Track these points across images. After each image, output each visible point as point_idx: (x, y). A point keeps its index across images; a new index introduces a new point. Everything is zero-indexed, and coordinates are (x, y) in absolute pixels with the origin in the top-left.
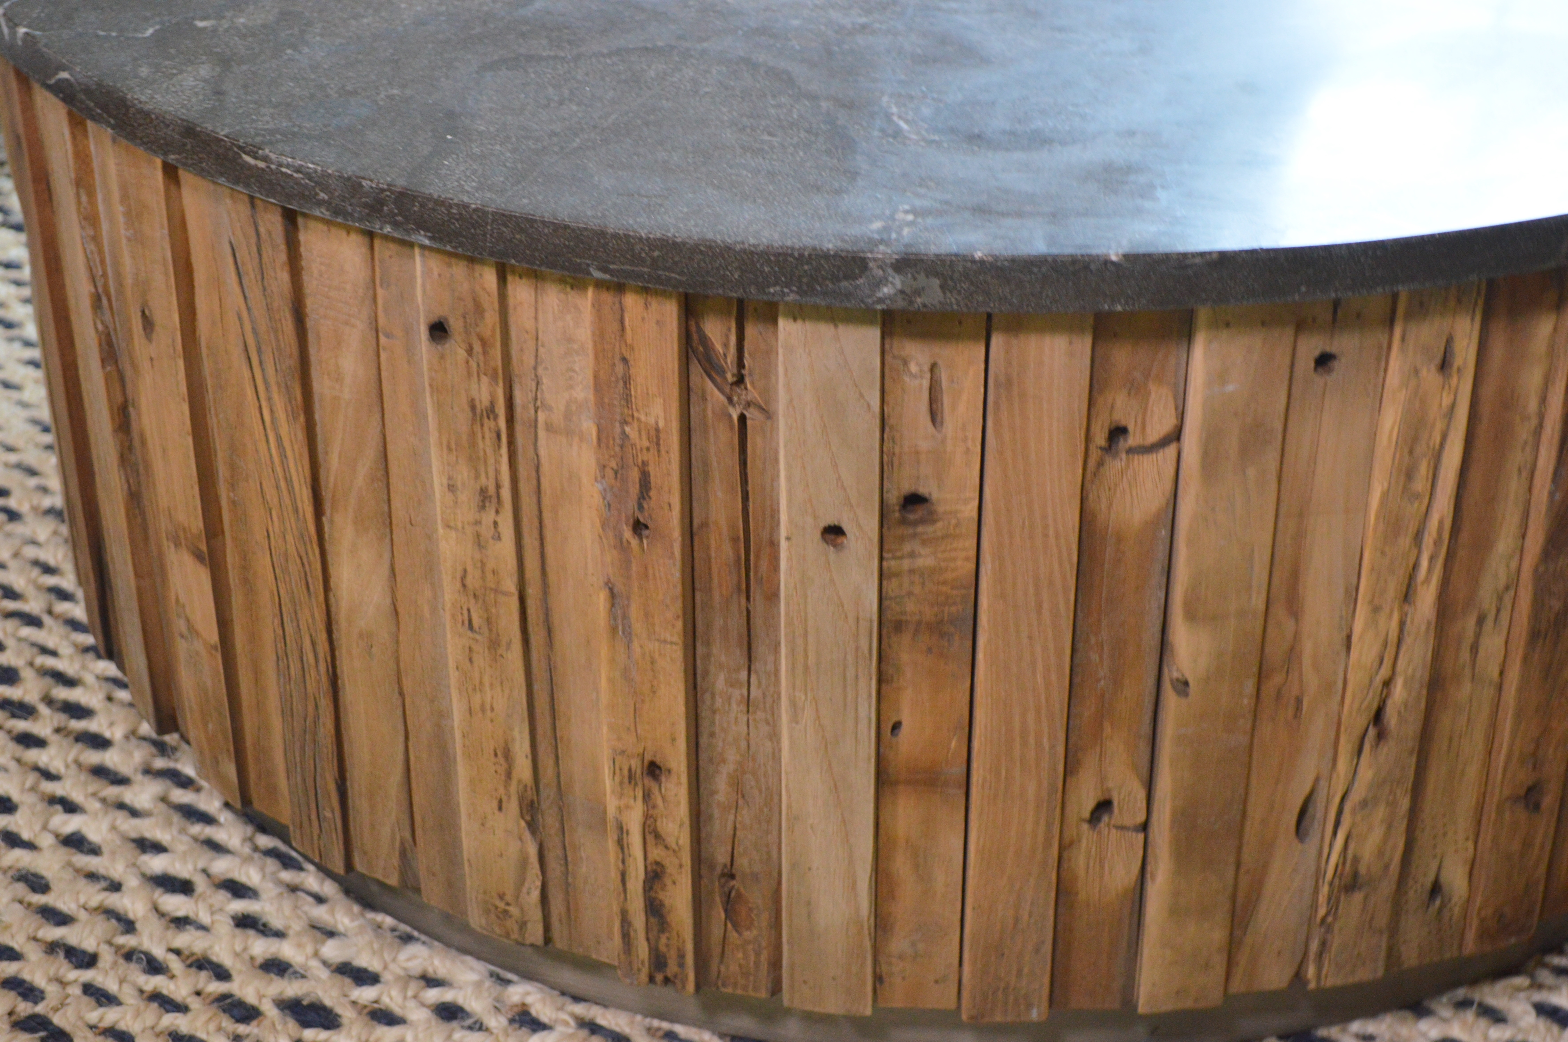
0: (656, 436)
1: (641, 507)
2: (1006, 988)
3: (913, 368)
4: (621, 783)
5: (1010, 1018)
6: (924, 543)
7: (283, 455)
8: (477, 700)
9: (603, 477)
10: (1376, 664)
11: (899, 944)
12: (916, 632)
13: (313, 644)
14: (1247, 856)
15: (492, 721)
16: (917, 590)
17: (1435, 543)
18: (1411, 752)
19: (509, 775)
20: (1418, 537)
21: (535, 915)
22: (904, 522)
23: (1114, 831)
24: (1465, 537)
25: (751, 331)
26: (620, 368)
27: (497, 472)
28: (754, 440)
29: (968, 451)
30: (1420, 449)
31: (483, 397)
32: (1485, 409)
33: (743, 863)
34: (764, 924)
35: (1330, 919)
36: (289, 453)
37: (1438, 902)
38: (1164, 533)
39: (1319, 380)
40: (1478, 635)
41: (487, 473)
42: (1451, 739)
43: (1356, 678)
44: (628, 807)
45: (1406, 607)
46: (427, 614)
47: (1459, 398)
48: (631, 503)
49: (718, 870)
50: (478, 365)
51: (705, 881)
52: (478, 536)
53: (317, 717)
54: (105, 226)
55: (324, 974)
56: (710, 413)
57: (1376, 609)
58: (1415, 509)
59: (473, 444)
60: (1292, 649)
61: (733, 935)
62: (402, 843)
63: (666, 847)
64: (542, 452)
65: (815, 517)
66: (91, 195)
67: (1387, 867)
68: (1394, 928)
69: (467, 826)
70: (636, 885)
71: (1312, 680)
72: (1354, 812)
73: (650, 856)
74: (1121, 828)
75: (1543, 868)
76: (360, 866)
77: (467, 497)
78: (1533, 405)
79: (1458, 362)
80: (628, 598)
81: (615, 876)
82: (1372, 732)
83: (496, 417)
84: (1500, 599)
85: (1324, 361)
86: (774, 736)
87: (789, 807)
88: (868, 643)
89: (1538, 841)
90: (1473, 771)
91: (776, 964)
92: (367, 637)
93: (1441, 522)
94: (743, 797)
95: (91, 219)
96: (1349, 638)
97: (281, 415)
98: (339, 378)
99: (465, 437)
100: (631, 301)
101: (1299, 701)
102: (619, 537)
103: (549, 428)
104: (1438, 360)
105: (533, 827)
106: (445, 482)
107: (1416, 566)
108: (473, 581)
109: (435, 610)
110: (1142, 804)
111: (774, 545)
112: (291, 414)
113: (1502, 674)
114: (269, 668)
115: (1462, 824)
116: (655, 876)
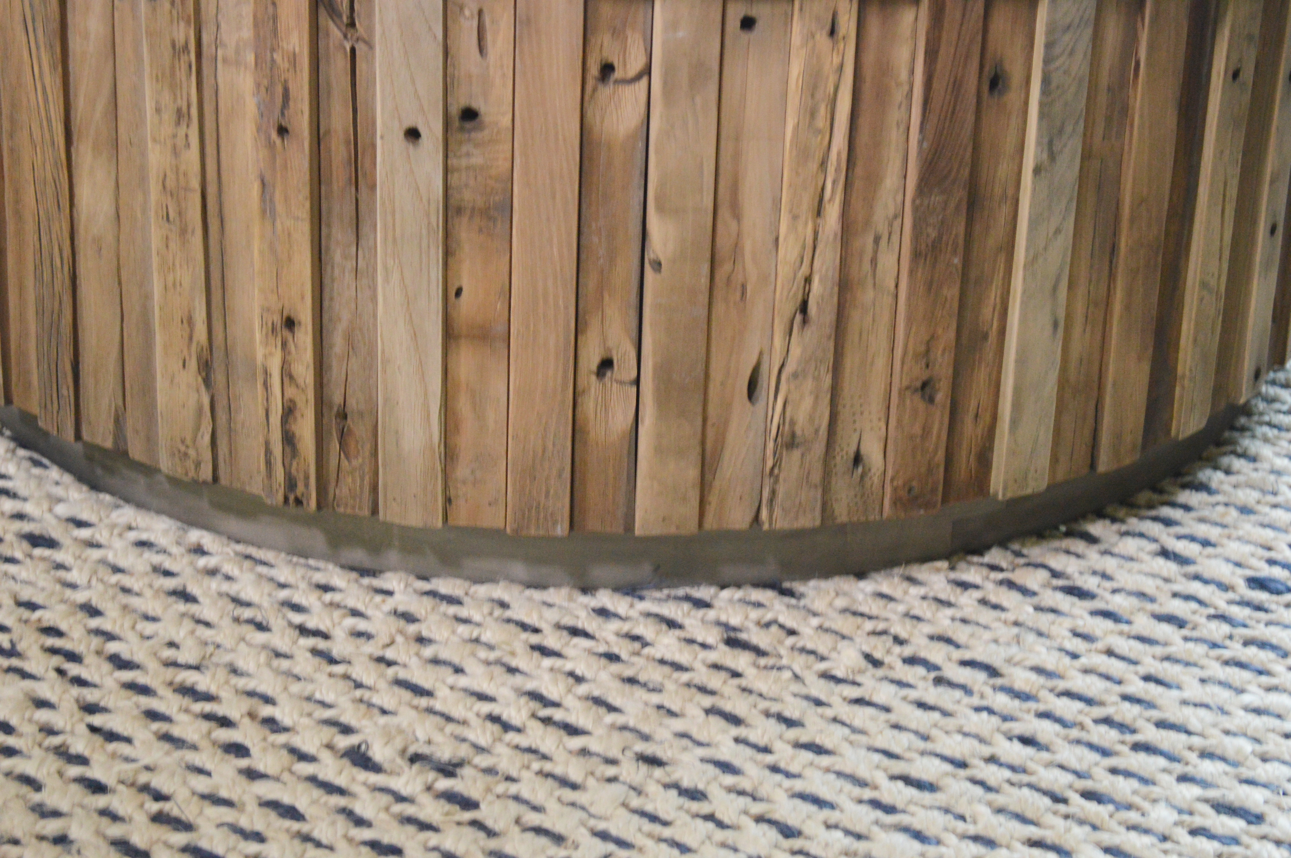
0: (293, 60)
1: (283, 114)
2: (538, 507)
3: (467, 12)
4: (267, 335)
5: (542, 532)
6: (477, 146)
7: (46, 100)
8: (170, 278)
9: (258, 92)
10: (798, 261)
11: (462, 471)
12: (471, 217)
13: (61, 250)
14: (712, 410)
15: (180, 294)
16: (472, 182)
17: (836, 170)
18: (829, 338)
19: (191, 338)
20: (823, 164)
21: (207, 455)
22: (461, 129)
23: (615, 385)
24: (859, 170)
26: (270, 10)
27: (189, 95)
28: (361, 66)
29: (504, 75)
30: (819, 95)
31: (180, 39)
32: (868, 72)
33: (352, 403)
34: (367, 453)
35: (776, 471)
36: (50, 98)
37: (860, 469)
38: (641, 145)
39: (745, 36)
40: (876, 252)
41: (181, 95)
42: (861, 334)
43: (784, 271)
44: (271, 354)
45: (819, 221)
46: (139, 215)
47: (845, 60)
48: (277, 111)
49: (335, 409)
50: (178, 14)
51: (325, 420)
52: (174, 147)
53: (60, 310)
55: (54, 522)
56: (332, 47)
57: (795, 218)
58: (818, 142)
59: (173, 74)
60: (736, 245)
61: (344, 463)
62: (116, 411)
63: (297, 386)
64: (220, 80)
65: (400, 122)
67: (817, 431)
68: (826, 487)
69: (160, 383)
70: (275, 420)
71: (752, 273)
72: (788, 380)
73: (286, 397)
74: (621, 383)
75: (941, 454)
76: (86, 436)
77: (168, 116)
78: (904, 75)
79: (842, 32)
80: (274, 187)
81: (261, 413)
82: (799, 317)
83: (189, 53)
84: (891, 225)
85: (748, 23)
86: (374, 298)
87: (383, 352)
88: (437, 219)
89: (935, 429)
90: (881, 362)
91: (374, 488)
92: (98, 241)
93: (839, 154)
94: (353, 348)
96: (777, 239)
97: (46, 70)
98: (86, 37)
99: (168, 70)
101: (744, 287)
102: (269, 138)
103: (225, 61)
104: (828, 27)
105: (207, 382)
106: (154, 105)
107: (823, 189)
108: (170, 183)
109: (144, 211)
110: (634, 362)
111: (374, 146)
112: (53, 67)
113: (897, 286)
114: (30, 282)
115: (875, 406)
116: (289, 411)
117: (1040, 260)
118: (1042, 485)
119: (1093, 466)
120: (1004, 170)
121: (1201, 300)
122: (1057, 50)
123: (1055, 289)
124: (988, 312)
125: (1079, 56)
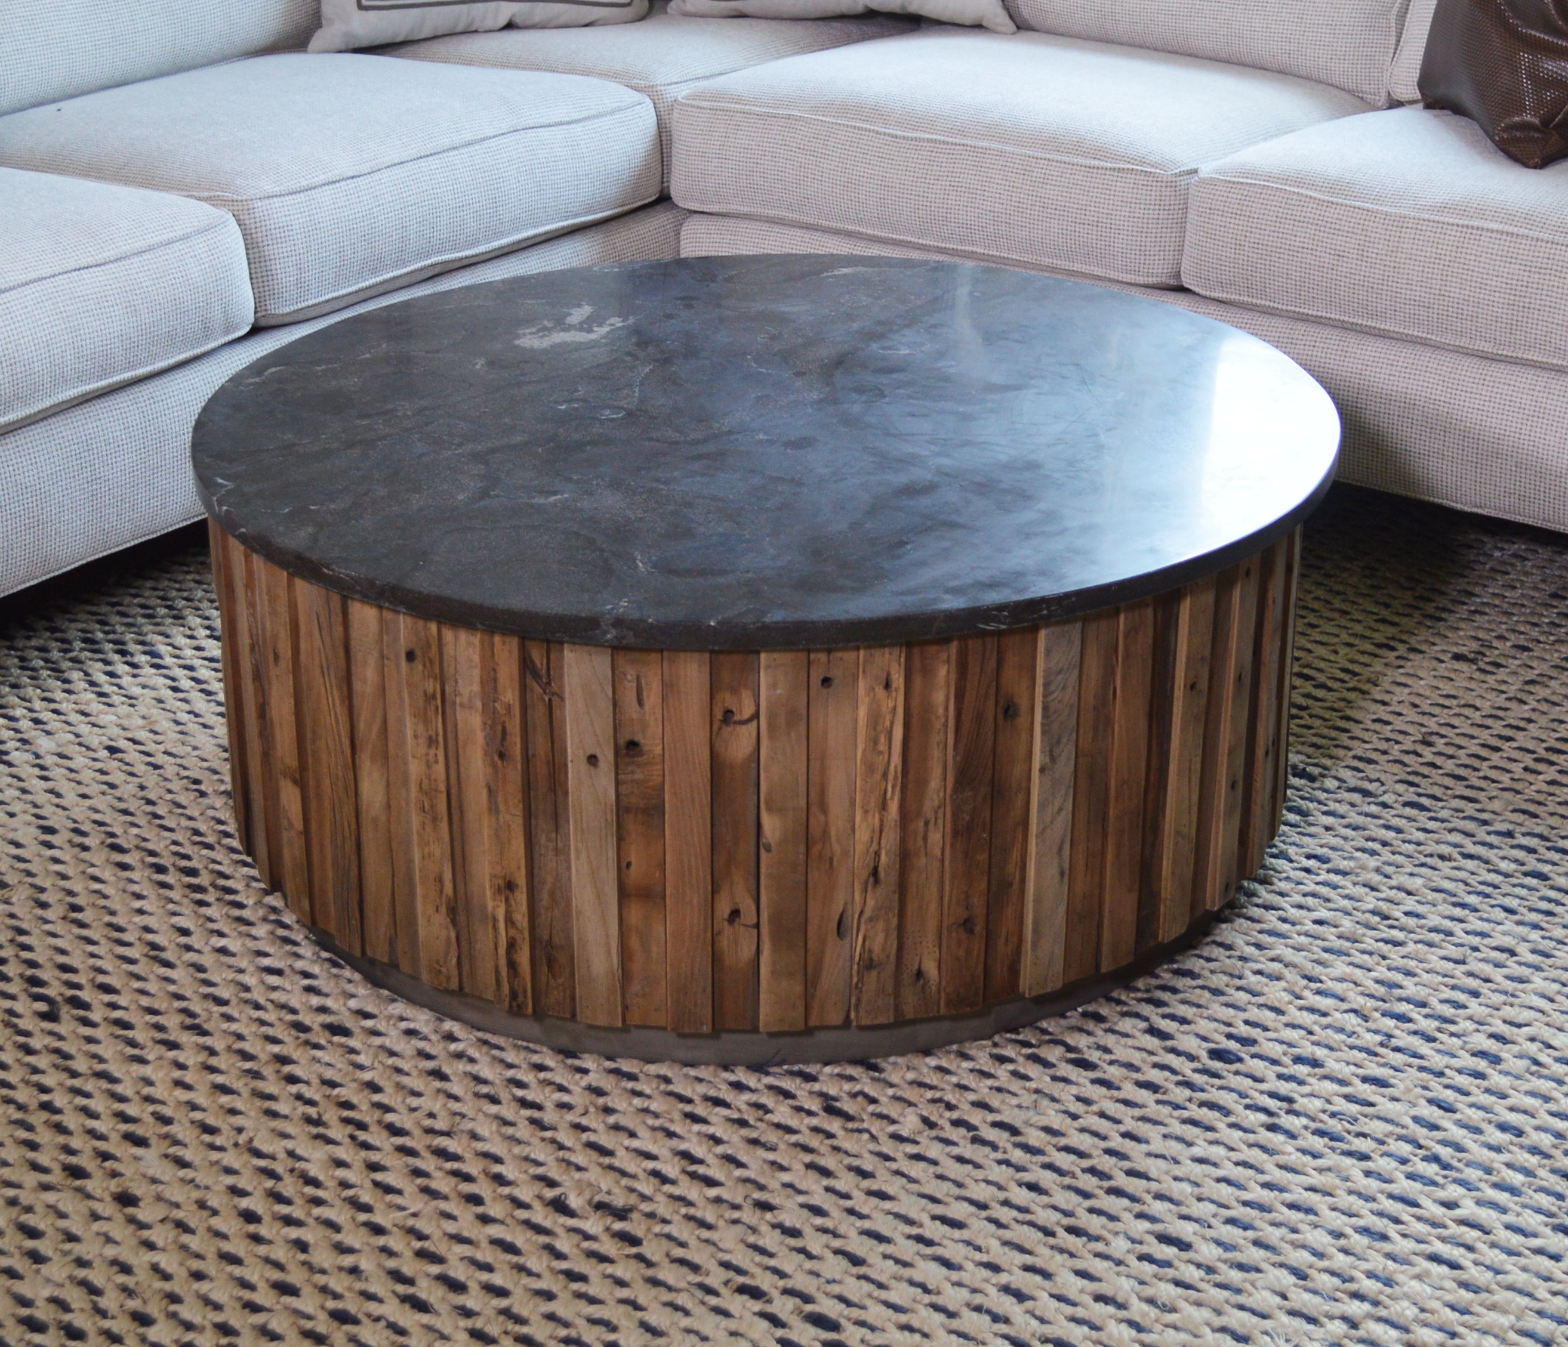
0: (509, 707)
1: (502, 744)
2: (689, 1012)
3: (629, 677)
4: (495, 892)
5: (692, 1030)
6: (638, 766)
7: (337, 722)
8: (426, 850)
9: (485, 729)
10: (870, 842)
11: (635, 987)
12: (636, 814)
13: (349, 824)
14: (811, 944)
15: (434, 861)
16: (636, 791)
17: (894, 779)
18: (895, 893)
19: (441, 891)
20: (885, 775)
21: (455, 972)
22: (627, 755)
23: (742, 927)
24: (911, 777)
25: (553, 656)
26: (492, 674)
27: (437, 727)
28: (556, 713)
29: (656, 720)
30: (879, 728)
31: (430, 690)
32: (915, 711)
33: (556, 940)
34: (567, 975)
35: (860, 985)
36: (340, 720)
37: (922, 981)
38: (754, 765)
39: (824, 691)
40: (926, 832)
41: (432, 728)
42: (917, 888)
43: (860, 848)
44: (498, 906)
45: (884, 813)
46: (403, 805)
47: (897, 704)
48: (498, 743)
49: (544, 944)
50: (428, 673)
51: (536, 949)
52: (427, 761)
53: (349, 866)
54: (259, 608)
55: (347, 1013)
56: (535, 699)
57: (866, 812)
58: (881, 761)
59: (425, 713)
60: (825, 830)
61: (552, 981)
62: (390, 936)
63: (517, 928)
64: (458, 717)
65: (584, 750)
66: (253, 591)
67: (888, 957)
68: (897, 994)
69: (421, 921)
70: (502, 951)
71: (837, 849)
72: (866, 923)
73: (509, 933)
74: (745, 926)
75: (980, 968)
76: (369, 953)
77: (422, 741)
78: (941, 711)
79: (894, 686)
80: (497, 793)
81: (492, 945)
82: (871, 880)
83: (436, 699)
84: (936, 813)
85: (826, 681)
86: (569, 868)
87: (576, 906)
88: (612, 817)
89: (975, 952)
90: (933, 907)
91: (573, 998)
92: (375, 820)
93: (896, 768)
94: (555, 902)
95: (252, 605)
96: (854, 826)
97: (337, 702)
98: (365, 682)
99: (422, 710)
100: (497, 639)
101: (831, 859)
102: (492, 760)
103: (461, 705)
104: (884, 683)
105: (454, 922)
106: (412, 733)
107: (886, 791)
108: (425, 786)
109: (407, 803)
110: (754, 912)
111: (566, 765)
112: (342, 702)
113: (943, 854)
114: (327, 842)
115: (931, 937)
116: (512, 945)
117: (1048, 831)
118: (1059, 985)
119: (1098, 966)
120: (1018, 770)
121: (1176, 844)
122: (1053, 687)
123: (1060, 849)
124: (1012, 868)
125: (1070, 690)
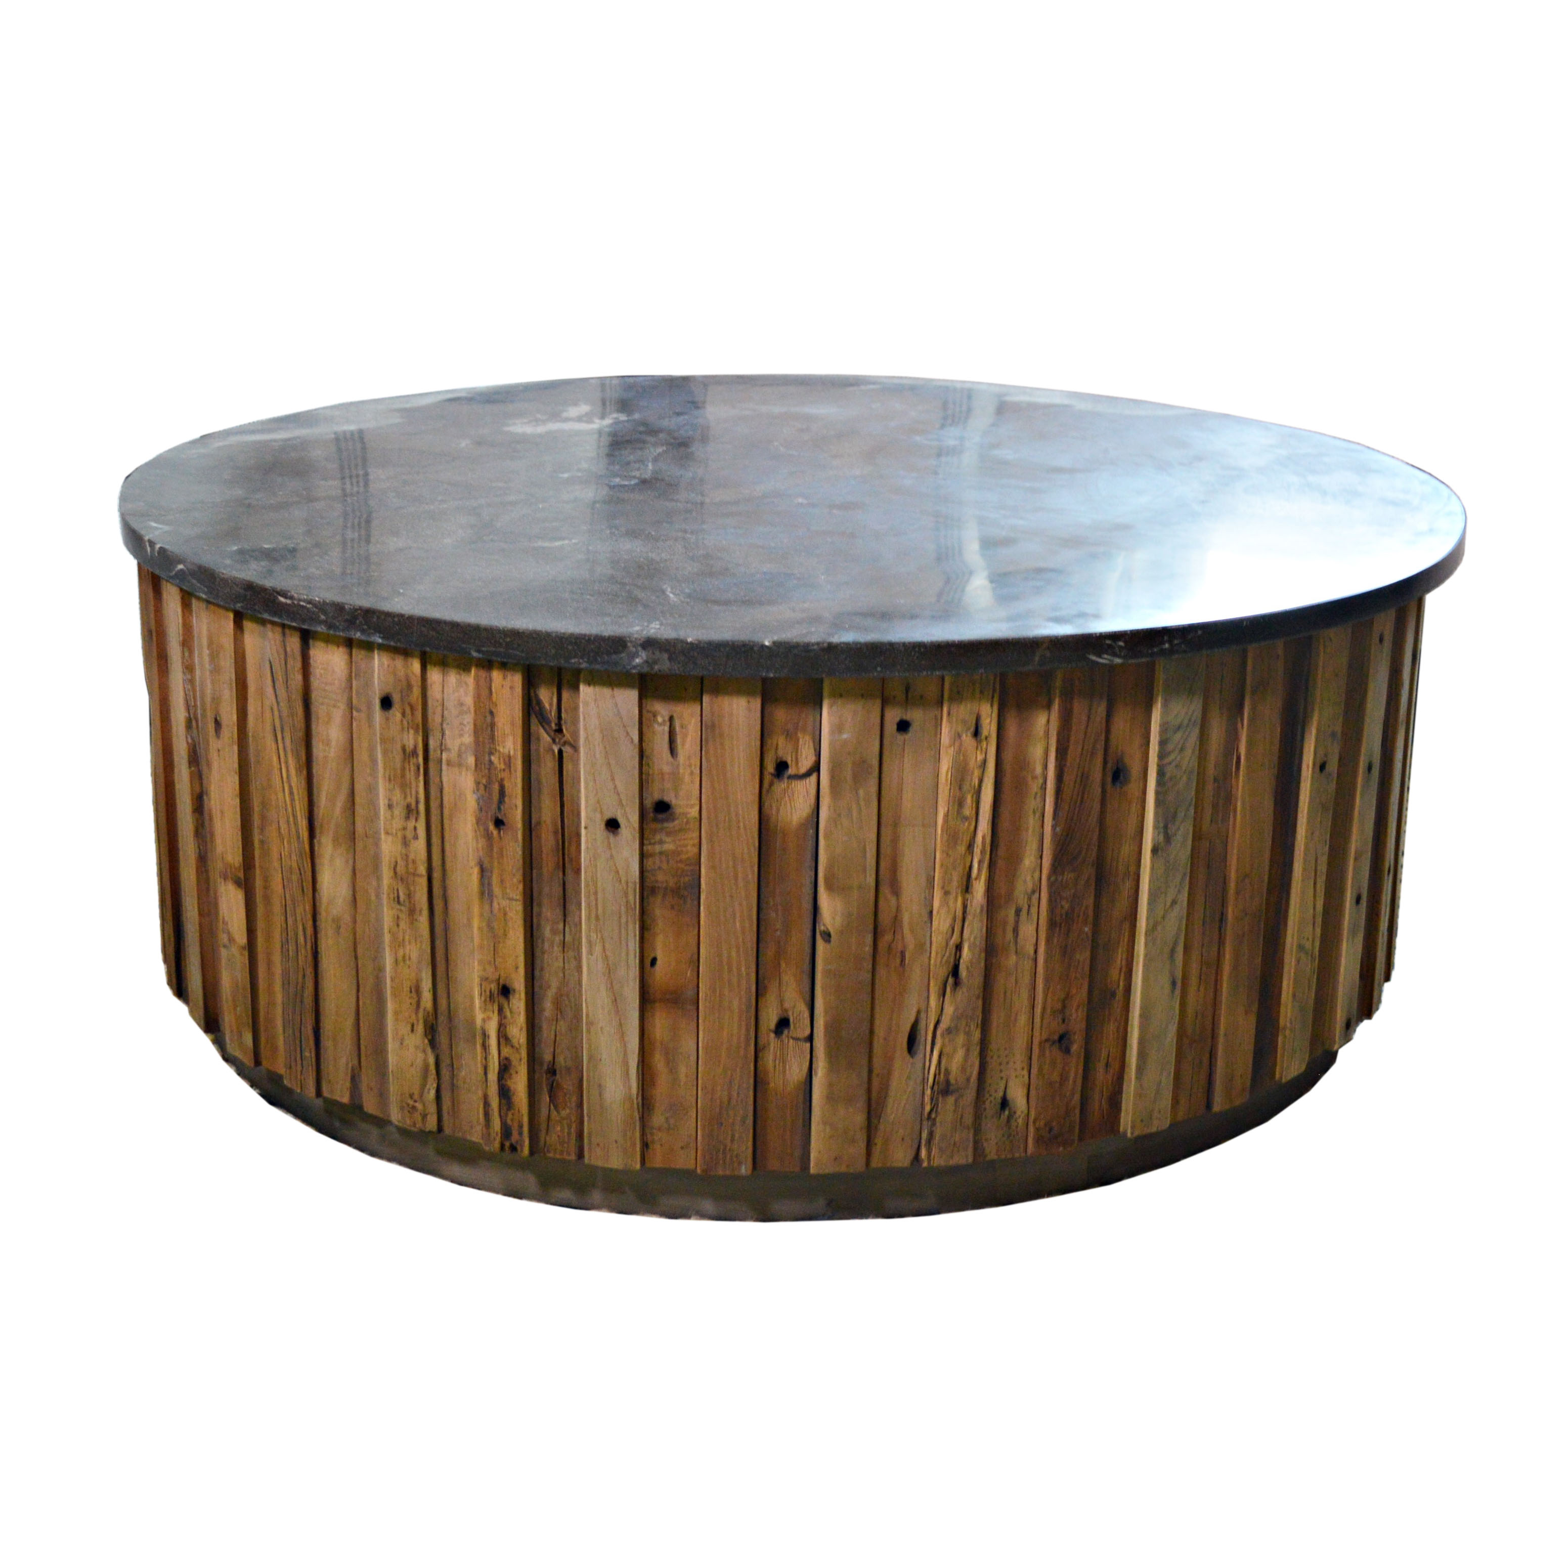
0: (508, 761)
1: (499, 809)
2: (725, 1149)
3: (660, 719)
4: (485, 1001)
5: (728, 1173)
6: (668, 834)
7: (292, 800)
8: (401, 953)
9: (478, 790)
10: (950, 932)
11: (658, 1119)
12: (664, 896)
13: (304, 930)
14: (877, 1062)
15: (409, 967)
16: (665, 866)
17: (981, 852)
18: (978, 998)
19: (418, 1005)
20: (970, 846)
21: (432, 1108)
22: (655, 820)
23: (791, 1041)
24: (1002, 852)
25: (565, 695)
26: (489, 719)
27: (417, 793)
28: (568, 766)
29: (692, 773)
30: (966, 787)
31: (410, 744)
32: (1007, 767)
33: (561, 1060)
34: (574, 1104)
35: (933, 1116)
36: (296, 797)
37: (1007, 1113)
38: (811, 832)
39: (900, 737)
40: (1017, 922)
41: (411, 794)
42: (1005, 993)
43: (937, 940)
44: (489, 1018)
45: (968, 896)
46: (373, 898)
47: (988, 757)
48: (494, 806)
49: (545, 1067)
50: (408, 723)
51: (537, 1076)
52: (404, 837)
53: (304, 983)
54: (198, 672)
56: (542, 750)
57: (946, 893)
58: (965, 827)
59: (403, 776)
60: (896, 916)
61: (554, 1113)
62: (353, 1070)
63: (512, 1047)
64: (445, 779)
65: (602, 813)
66: (191, 652)
67: (968, 1080)
68: (977, 1129)
69: (391, 1045)
70: (493, 1076)
71: (910, 941)
72: (942, 1035)
73: (502, 1055)
74: (796, 1039)
76: (326, 1093)
77: (399, 811)
78: (1039, 770)
79: (985, 732)
80: (491, 872)
81: (480, 1070)
82: (951, 980)
83: (417, 756)
84: (1030, 899)
85: (903, 726)
86: (579, 968)
87: (587, 1015)
88: (634, 898)
89: (1072, 1075)
90: (1023, 1019)
91: (580, 1136)
92: (337, 921)
93: (984, 838)
94: (561, 1012)
95: (189, 668)
96: (931, 912)
97: (293, 772)
98: (328, 743)
99: (399, 772)
100: (496, 675)
101: (903, 955)
102: (487, 830)
103: (449, 763)
104: (972, 729)
105: (433, 1044)
106: (387, 802)
107: (971, 867)
108: (401, 869)
109: (378, 896)
110: (808, 1022)
111: (578, 835)
112: (299, 770)
113: (1036, 952)
114: (277, 958)
115: (1019, 1057)
116: (505, 1068)
117: (1159, 928)
118: (1166, 1124)
119: (1209, 1106)
120: (1126, 850)
121: (1298, 961)
122: (1170, 747)
123: (1173, 952)
124: (1115, 974)
125: (1188, 752)
